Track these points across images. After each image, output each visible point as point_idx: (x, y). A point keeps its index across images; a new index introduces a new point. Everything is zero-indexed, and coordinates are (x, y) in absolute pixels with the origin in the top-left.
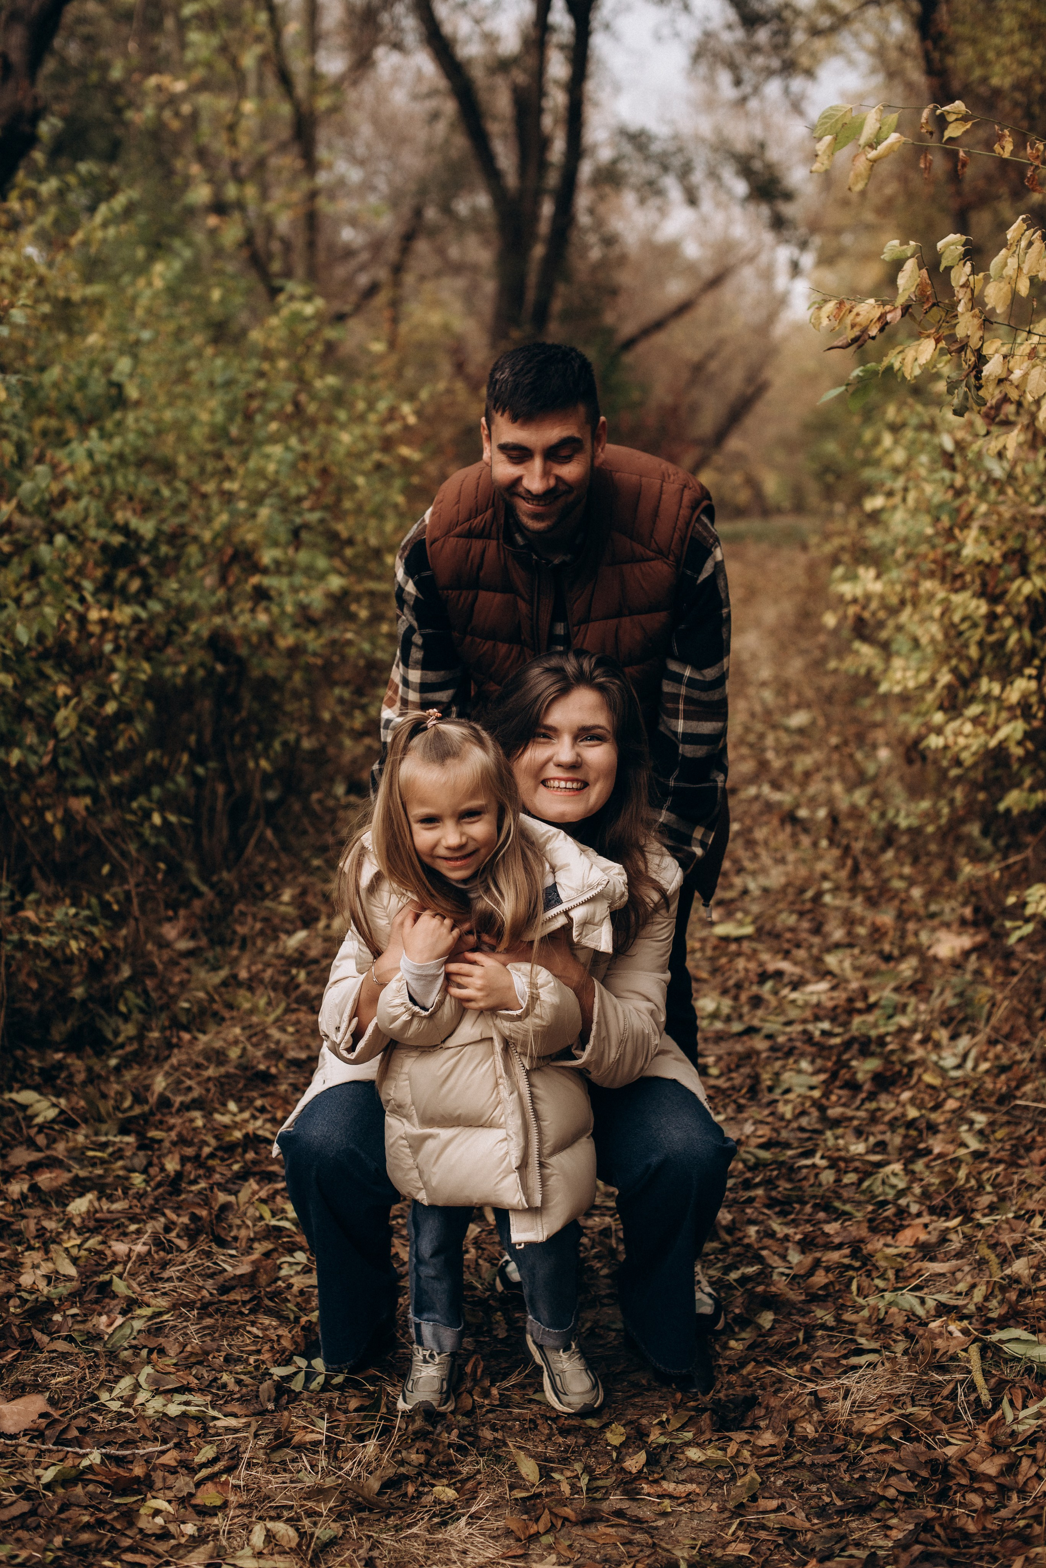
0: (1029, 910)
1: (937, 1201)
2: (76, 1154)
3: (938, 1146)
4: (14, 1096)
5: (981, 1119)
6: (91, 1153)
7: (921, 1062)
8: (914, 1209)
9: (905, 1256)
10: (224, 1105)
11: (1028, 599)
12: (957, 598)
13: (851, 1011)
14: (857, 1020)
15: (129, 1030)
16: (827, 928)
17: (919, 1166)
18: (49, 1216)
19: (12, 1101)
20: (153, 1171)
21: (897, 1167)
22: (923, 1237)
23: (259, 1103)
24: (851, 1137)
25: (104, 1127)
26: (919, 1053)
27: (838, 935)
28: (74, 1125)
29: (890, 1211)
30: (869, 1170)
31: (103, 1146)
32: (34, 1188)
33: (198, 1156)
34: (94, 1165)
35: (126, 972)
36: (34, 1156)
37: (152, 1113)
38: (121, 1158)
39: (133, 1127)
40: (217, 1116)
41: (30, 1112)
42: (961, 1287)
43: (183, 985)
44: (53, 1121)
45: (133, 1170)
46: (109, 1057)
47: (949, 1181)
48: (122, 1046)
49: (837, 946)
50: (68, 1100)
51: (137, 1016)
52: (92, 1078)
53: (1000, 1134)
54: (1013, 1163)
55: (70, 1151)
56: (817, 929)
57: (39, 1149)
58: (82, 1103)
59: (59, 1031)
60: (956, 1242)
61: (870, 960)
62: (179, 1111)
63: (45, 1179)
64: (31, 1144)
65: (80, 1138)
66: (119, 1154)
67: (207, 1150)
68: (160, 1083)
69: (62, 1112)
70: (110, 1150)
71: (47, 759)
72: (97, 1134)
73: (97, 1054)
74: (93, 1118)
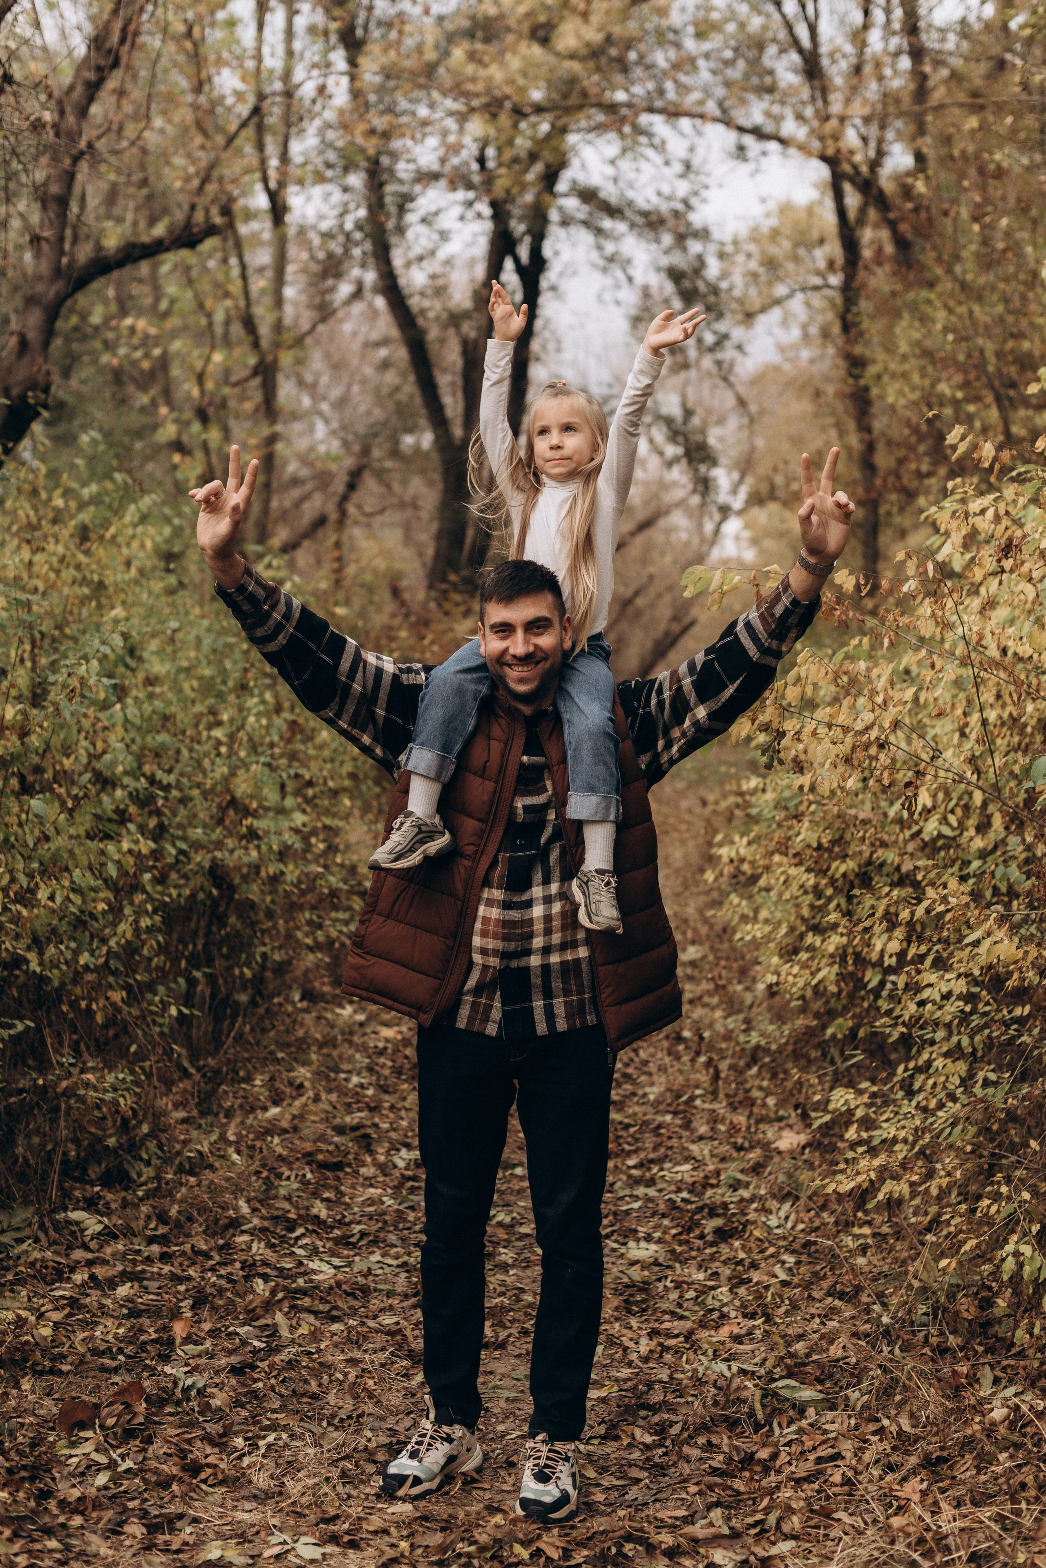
0: (831, 1107)
1: (750, 1310)
2: (119, 1256)
3: (756, 1276)
4: (69, 1214)
5: (790, 1259)
6: (130, 1257)
7: (754, 1222)
8: (733, 1314)
9: (723, 1343)
11: (844, 875)
12: (793, 871)
13: (706, 1185)
14: (709, 1192)
15: (148, 1172)
16: (694, 1124)
17: (742, 1291)
18: (104, 1295)
19: (68, 1218)
21: (724, 1289)
22: (736, 1331)
24: (693, 1270)
25: (137, 1240)
26: (752, 1216)
27: (703, 1129)
28: (115, 1237)
29: (716, 1315)
30: (704, 1291)
31: (138, 1252)
32: (93, 1277)
35: (145, 1129)
36: (90, 1256)
41: (82, 1226)
42: (757, 1360)
43: (185, 1143)
44: (100, 1233)
46: (136, 1190)
47: (759, 1296)
48: (145, 1183)
49: (701, 1138)
50: (110, 1219)
51: (155, 1161)
52: (125, 1204)
53: (803, 1269)
54: (807, 1286)
55: (113, 1255)
56: (687, 1125)
57: (92, 1252)
58: (120, 1222)
59: (94, 1172)
60: (758, 1333)
61: (725, 1149)
63: (100, 1271)
64: (86, 1247)
65: (120, 1247)
66: (149, 1259)
69: (106, 1227)
70: (143, 1256)
71: (101, 961)
72: (132, 1244)
73: (126, 1189)
74: (128, 1232)
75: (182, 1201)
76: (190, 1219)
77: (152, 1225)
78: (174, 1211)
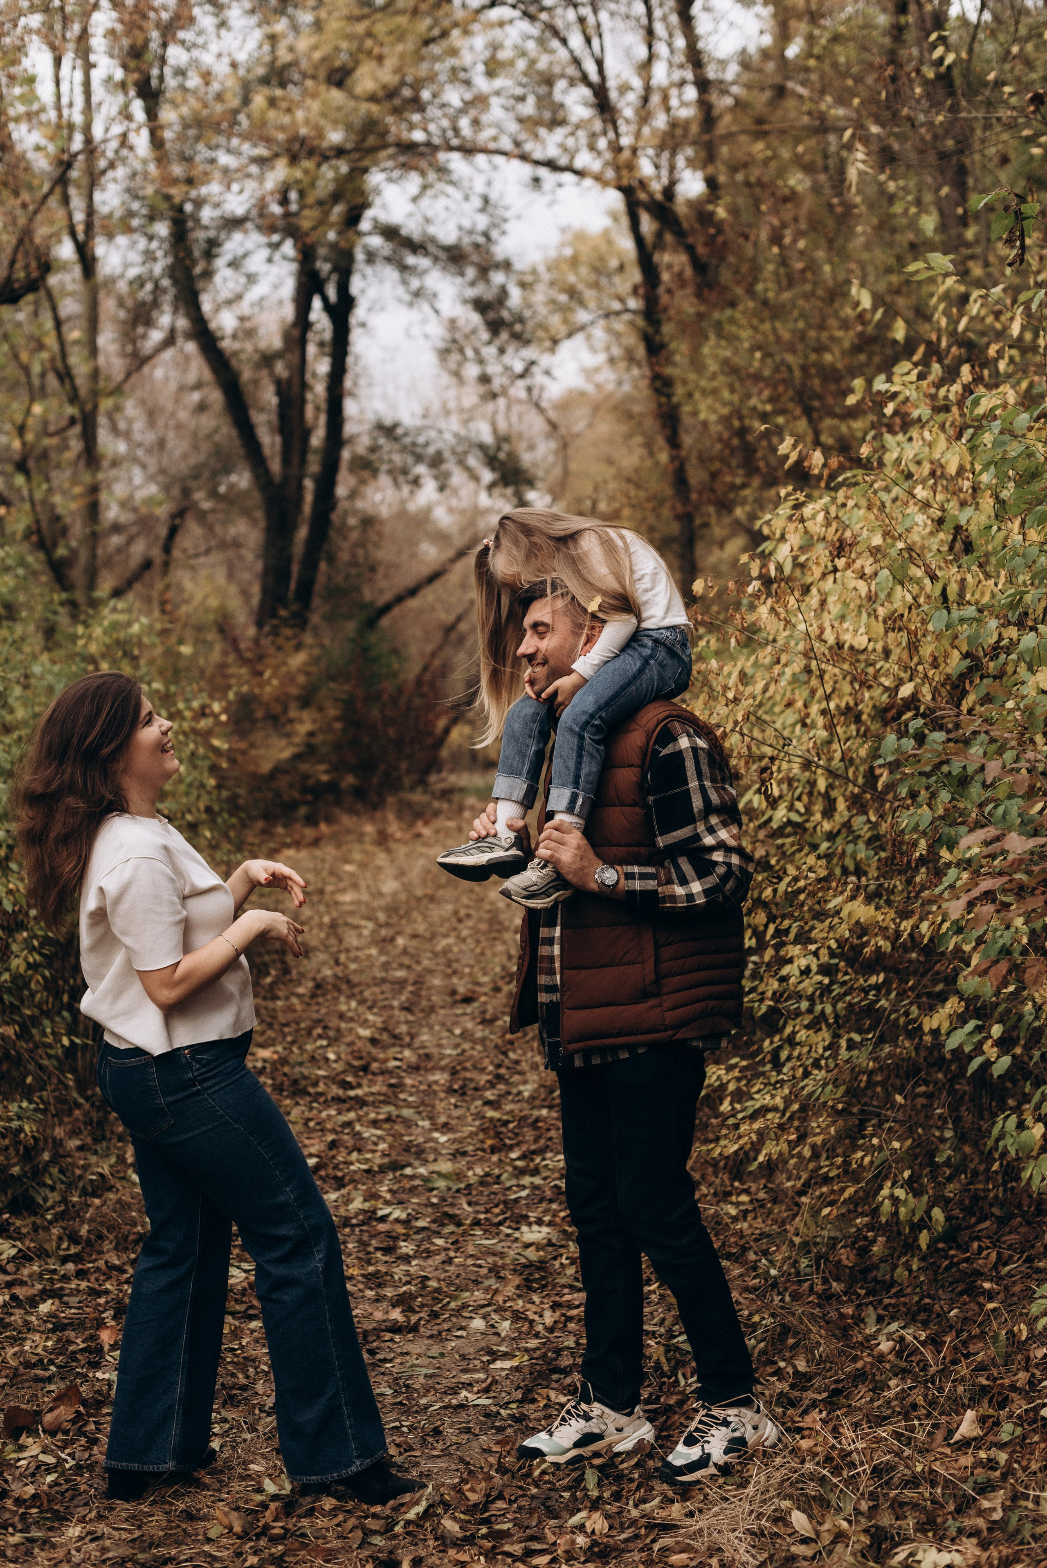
2: (35, 1277)
18: (28, 1313)
25: (51, 1260)
28: (30, 1259)
31: (54, 1272)
32: (13, 1297)
36: (8, 1278)
43: (85, 1168)
44: (15, 1256)
46: (44, 1215)
48: (52, 1208)
50: (22, 1243)
51: (59, 1186)
52: (36, 1228)
55: (30, 1276)
58: (33, 1244)
63: (20, 1292)
65: (35, 1268)
69: (20, 1251)
72: (47, 1264)
73: (35, 1214)
74: (42, 1254)
75: (91, 1220)
76: (100, 1237)
77: (65, 1245)
78: (84, 1231)
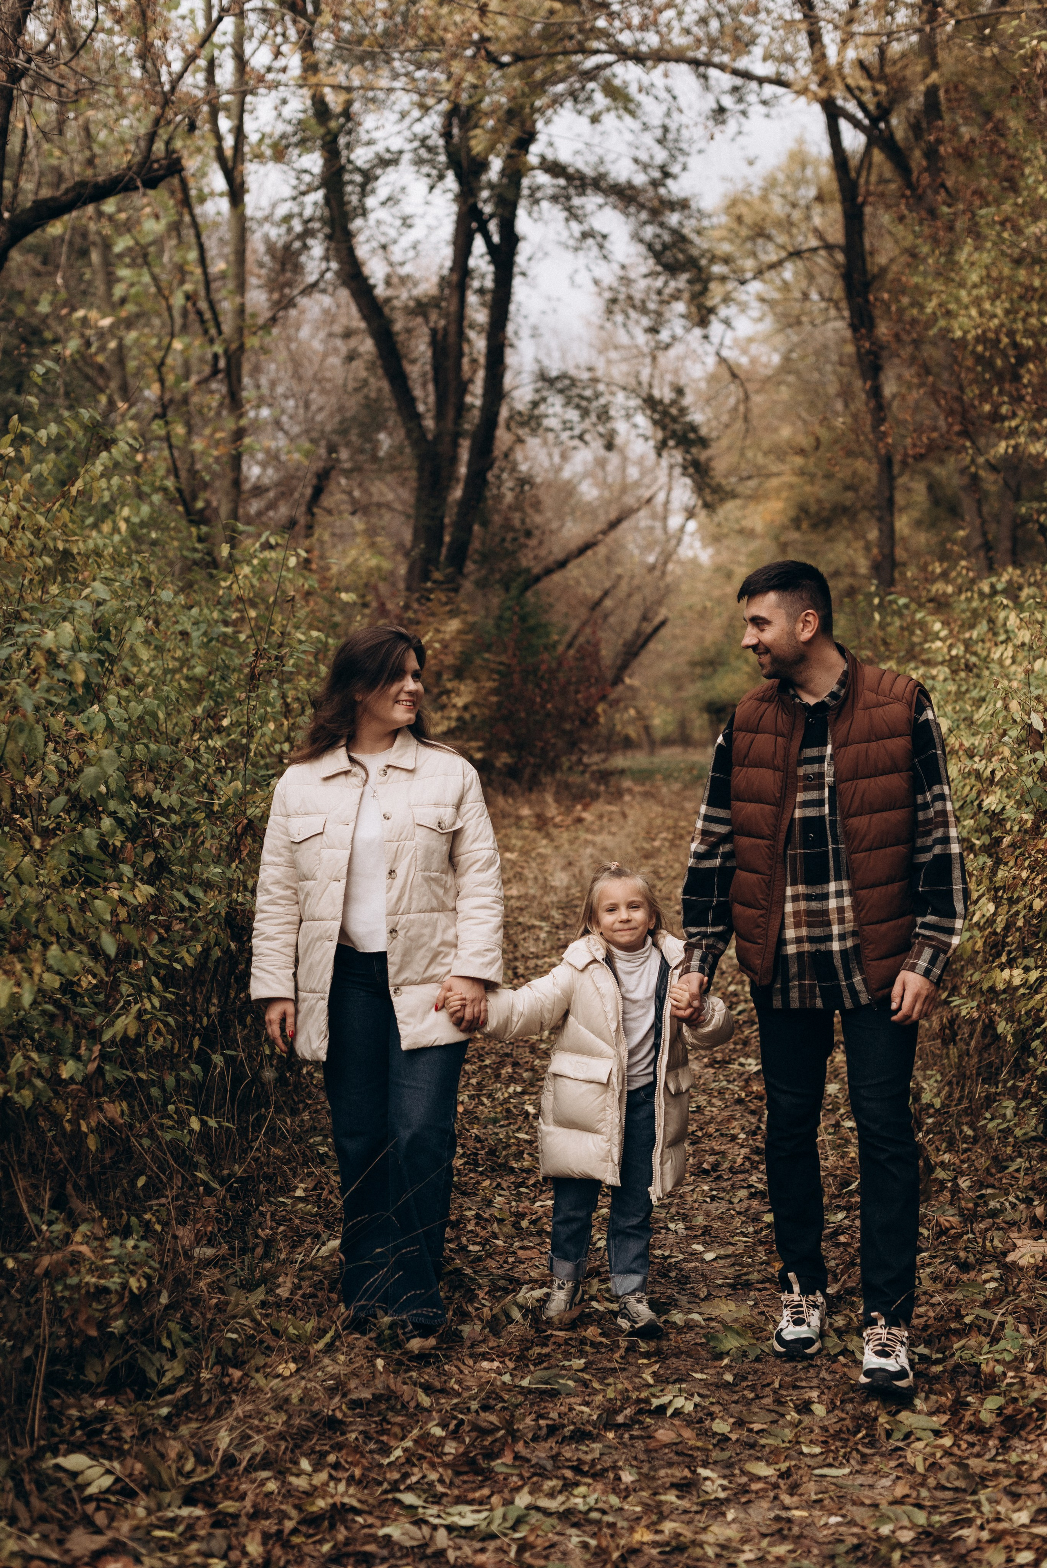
2: (140, 1534)
4: (61, 1460)
6: (158, 1533)
10: (296, 1463)
15: (176, 1369)
19: (58, 1467)
20: (234, 1555)
23: (332, 1458)
25: (167, 1497)
28: (132, 1496)
31: (171, 1524)
33: (280, 1532)
34: (163, 1549)
36: (96, 1541)
37: (217, 1476)
38: (194, 1538)
39: (199, 1495)
40: (293, 1479)
41: (80, 1480)
44: (108, 1491)
45: (211, 1555)
46: (158, 1406)
48: (170, 1390)
50: (122, 1463)
51: (181, 1351)
55: (133, 1531)
57: (98, 1531)
58: (138, 1466)
59: (95, 1373)
62: (247, 1470)
64: (91, 1525)
66: (190, 1535)
67: (289, 1525)
68: (224, 1440)
69: (118, 1480)
70: (181, 1528)
72: (160, 1507)
73: (142, 1398)
74: (152, 1485)
77: (188, 1467)
